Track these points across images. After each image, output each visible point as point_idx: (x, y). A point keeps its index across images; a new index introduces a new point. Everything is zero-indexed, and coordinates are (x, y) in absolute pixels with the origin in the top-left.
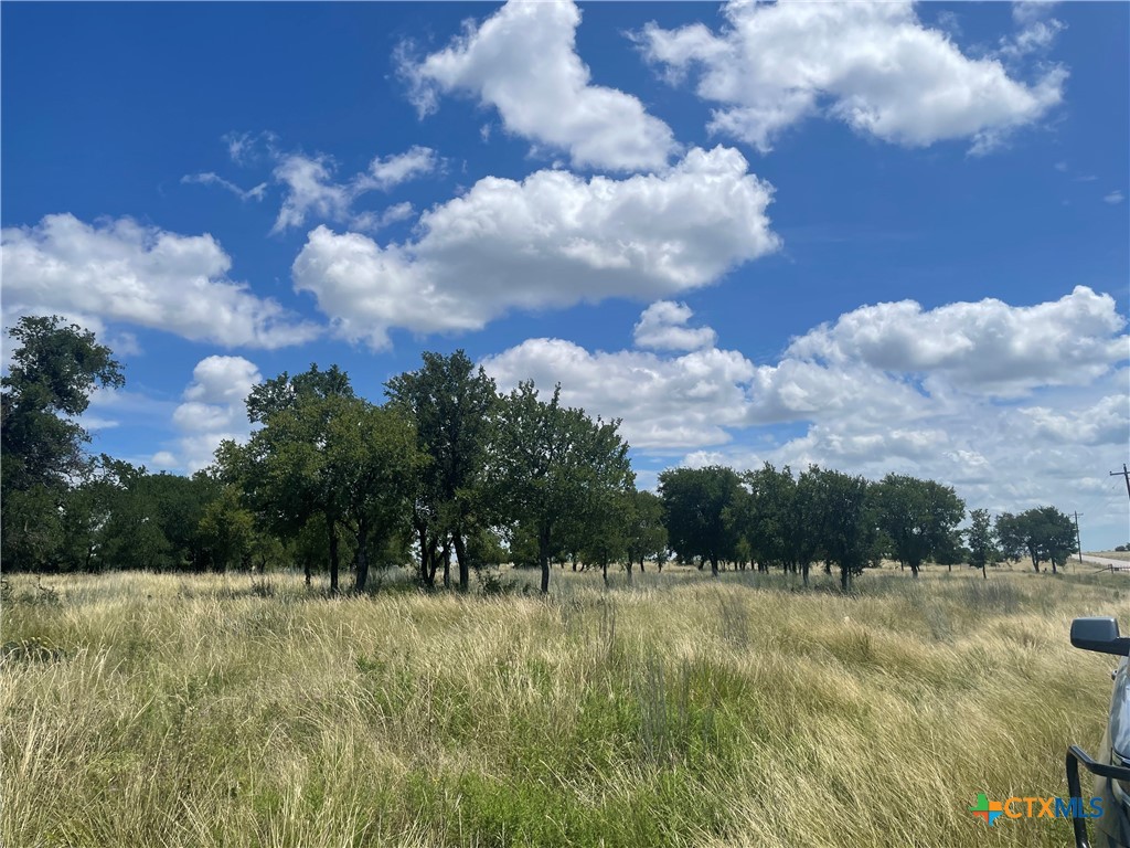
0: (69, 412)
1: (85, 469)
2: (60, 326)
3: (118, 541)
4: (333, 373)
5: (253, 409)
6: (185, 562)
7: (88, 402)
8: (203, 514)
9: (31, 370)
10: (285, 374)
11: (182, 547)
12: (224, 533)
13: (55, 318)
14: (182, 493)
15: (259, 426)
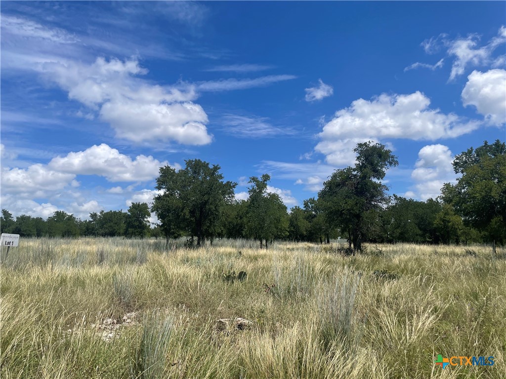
0: (378, 179)
1: (387, 201)
2: (371, 145)
3: (399, 231)
4: (497, 144)
5: (456, 167)
6: (428, 240)
7: (385, 174)
8: (435, 218)
9: (363, 164)
10: (471, 148)
11: (427, 233)
12: (446, 227)
13: (369, 142)
14: (423, 209)
15: (460, 175)
